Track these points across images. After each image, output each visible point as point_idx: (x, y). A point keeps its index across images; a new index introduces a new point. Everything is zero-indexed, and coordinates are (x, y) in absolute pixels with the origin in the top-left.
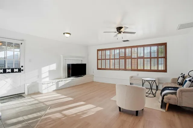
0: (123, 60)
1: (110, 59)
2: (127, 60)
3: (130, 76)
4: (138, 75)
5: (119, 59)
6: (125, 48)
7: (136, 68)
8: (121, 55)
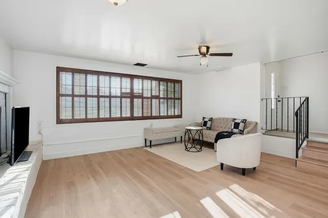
0: (129, 100)
1: (98, 97)
2: (135, 100)
3: (145, 127)
4: (152, 125)
5: (121, 97)
6: (132, 77)
7: (150, 115)
8: (124, 91)
